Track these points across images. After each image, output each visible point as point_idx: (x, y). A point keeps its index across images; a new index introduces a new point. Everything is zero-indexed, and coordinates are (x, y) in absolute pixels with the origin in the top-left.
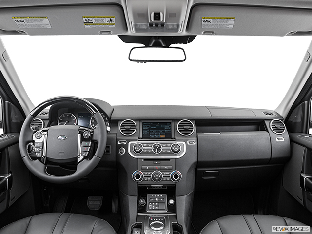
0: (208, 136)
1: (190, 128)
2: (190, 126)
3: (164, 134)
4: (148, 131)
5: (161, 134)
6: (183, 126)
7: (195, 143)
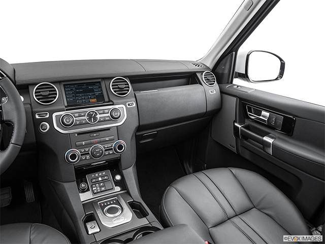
0: (147, 95)
1: (125, 87)
2: (125, 84)
3: (94, 98)
4: (73, 96)
5: (91, 98)
6: (117, 85)
7: (134, 105)
